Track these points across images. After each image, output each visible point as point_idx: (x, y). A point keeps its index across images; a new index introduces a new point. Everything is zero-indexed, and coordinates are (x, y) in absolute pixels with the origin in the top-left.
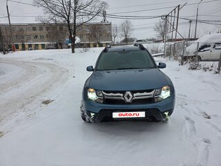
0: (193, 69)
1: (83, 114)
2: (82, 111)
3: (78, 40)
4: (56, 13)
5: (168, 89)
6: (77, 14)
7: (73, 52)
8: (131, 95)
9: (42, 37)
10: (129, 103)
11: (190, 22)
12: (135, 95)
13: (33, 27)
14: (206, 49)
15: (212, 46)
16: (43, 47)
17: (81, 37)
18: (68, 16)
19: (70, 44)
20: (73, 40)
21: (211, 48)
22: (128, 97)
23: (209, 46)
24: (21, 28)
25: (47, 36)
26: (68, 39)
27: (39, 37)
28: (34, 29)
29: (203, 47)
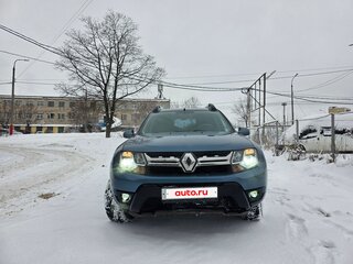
0: (295, 160)
1: (109, 204)
2: (108, 198)
3: (117, 122)
4: (88, 79)
5: (253, 155)
6: (120, 82)
7: (108, 136)
8: (193, 159)
9: (61, 117)
10: (189, 173)
11: (284, 104)
12: (199, 159)
13: (50, 102)
14: (309, 135)
15: (319, 132)
16: (61, 130)
17: (123, 118)
18: (106, 85)
19: (104, 128)
20: (109, 121)
21: (318, 134)
22: (189, 161)
23: (315, 131)
24: (30, 102)
25: (70, 114)
26: (102, 121)
27: (56, 116)
28: (51, 104)
29: (306, 133)
